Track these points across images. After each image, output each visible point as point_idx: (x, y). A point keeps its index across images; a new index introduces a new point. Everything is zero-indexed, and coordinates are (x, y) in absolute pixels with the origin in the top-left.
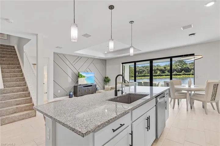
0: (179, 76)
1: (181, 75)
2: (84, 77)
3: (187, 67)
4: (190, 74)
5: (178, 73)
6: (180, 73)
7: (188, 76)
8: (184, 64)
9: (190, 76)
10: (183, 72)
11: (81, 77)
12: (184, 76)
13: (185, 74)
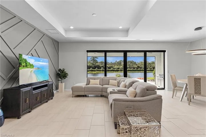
0: (94, 72)
1: (95, 71)
2: (32, 66)
3: (99, 65)
4: (101, 71)
5: (93, 70)
6: (95, 70)
7: (100, 72)
8: (96, 62)
9: (101, 72)
10: (96, 68)
11: (26, 66)
12: (98, 72)
13: (98, 71)
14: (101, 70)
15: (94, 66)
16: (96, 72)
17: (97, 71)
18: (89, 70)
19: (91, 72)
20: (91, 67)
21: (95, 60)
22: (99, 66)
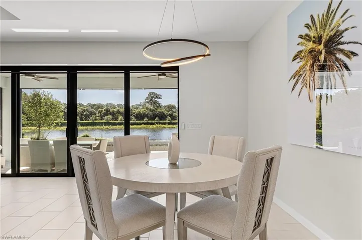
0: (151, 126)
1: (154, 124)
4: (165, 124)
5: (150, 121)
6: (153, 121)
7: (164, 125)
8: (158, 107)
9: (166, 126)
10: (157, 119)
12: (159, 126)
13: (160, 123)
14: (167, 121)
15: (153, 114)
16: (154, 126)
17: (157, 123)
18: (142, 121)
19: (145, 126)
20: (147, 116)
21: (155, 103)
22: (164, 114)
